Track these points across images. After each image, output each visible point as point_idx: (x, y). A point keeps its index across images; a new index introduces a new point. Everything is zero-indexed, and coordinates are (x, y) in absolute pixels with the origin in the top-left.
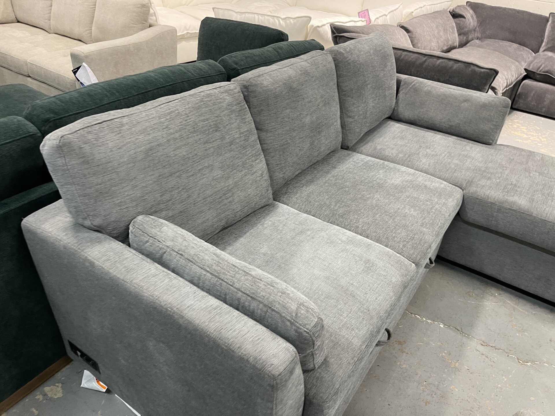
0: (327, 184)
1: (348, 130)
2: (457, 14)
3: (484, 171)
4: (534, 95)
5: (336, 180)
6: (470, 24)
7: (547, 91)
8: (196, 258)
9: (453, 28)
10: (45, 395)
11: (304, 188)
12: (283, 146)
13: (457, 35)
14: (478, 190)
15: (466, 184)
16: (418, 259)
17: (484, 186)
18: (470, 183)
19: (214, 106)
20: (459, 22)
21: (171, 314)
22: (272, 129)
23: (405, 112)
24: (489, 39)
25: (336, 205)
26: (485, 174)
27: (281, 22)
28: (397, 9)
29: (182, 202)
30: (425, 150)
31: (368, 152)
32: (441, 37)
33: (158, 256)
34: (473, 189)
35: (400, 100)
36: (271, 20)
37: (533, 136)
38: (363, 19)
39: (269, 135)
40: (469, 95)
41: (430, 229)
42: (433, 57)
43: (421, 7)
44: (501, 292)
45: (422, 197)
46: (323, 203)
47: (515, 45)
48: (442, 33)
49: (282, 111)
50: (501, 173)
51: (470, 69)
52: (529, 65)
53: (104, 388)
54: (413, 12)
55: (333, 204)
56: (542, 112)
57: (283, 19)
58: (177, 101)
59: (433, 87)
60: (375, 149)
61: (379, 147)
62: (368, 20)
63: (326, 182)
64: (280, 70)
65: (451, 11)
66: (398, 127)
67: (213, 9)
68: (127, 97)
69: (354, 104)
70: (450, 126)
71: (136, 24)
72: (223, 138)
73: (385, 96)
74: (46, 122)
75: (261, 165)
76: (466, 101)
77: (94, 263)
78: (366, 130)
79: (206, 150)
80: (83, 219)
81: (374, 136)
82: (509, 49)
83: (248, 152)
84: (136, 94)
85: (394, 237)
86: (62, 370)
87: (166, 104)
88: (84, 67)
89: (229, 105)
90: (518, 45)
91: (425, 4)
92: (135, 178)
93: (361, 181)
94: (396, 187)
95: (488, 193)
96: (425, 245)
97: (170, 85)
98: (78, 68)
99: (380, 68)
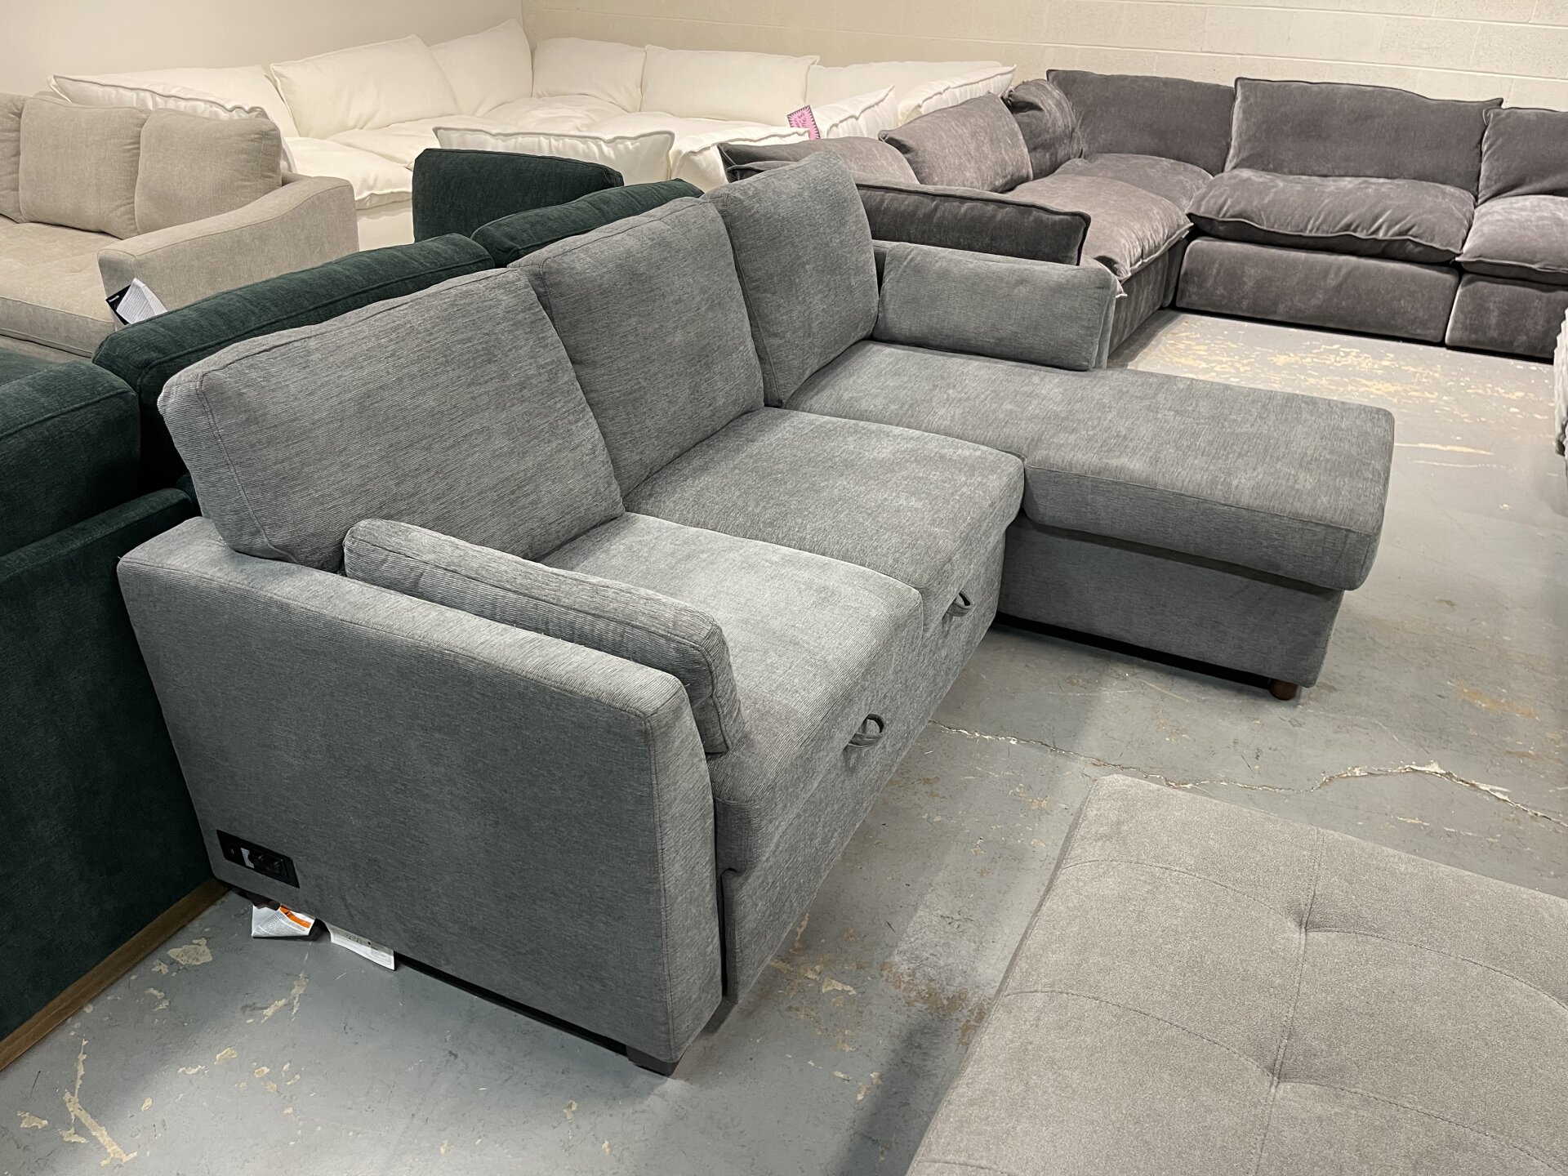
0: (737, 471)
1: (775, 364)
2: (1019, 102)
3: (1066, 418)
4: (1218, 273)
5: (755, 462)
6: (1054, 124)
7: (1246, 259)
8: (484, 573)
9: (1013, 135)
10: (173, 963)
11: (689, 481)
12: (630, 393)
13: (1026, 150)
14: (1052, 454)
15: (1028, 446)
16: (925, 581)
17: (1062, 445)
18: (1036, 442)
19: (479, 315)
20: (1026, 120)
21: (452, 659)
22: (603, 359)
23: (902, 321)
24: (1106, 155)
25: (757, 506)
26: (1066, 423)
27: (605, 148)
28: (882, 101)
29: (439, 499)
30: (945, 392)
31: (824, 406)
32: (986, 157)
33: (407, 584)
34: (1040, 454)
35: (888, 294)
36: (580, 146)
37: (1221, 362)
38: (801, 130)
39: (598, 372)
40: (1026, 270)
41: (948, 529)
42: (951, 199)
43: (940, 93)
44: (1137, 671)
45: (935, 476)
46: (730, 505)
47: (1166, 162)
48: (986, 149)
49: (621, 321)
50: (1099, 418)
51: (1031, 218)
52: (1198, 205)
53: (306, 925)
54: (919, 106)
55: (752, 503)
56: (1242, 310)
57: (608, 142)
58: (406, 306)
59: (951, 260)
60: (839, 400)
61: (846, 396)
62: (814, 132)
63: (735, 468)
64: (606, 240)
65: (1006, 96)
66: (890, 355)
67: (436, 130)
68: (294, 314)
69: (780, 306)
70: (998, 339)
71: (249, 181)
72: (504, 376)
73: (849, 287)
74: (144, 368)
75: (589, 432)
76: (1022, 282)
77: (288, 605)
78: (814, 364)
79: (473, 398)
80: (252, 534)
81: (837, 375)
82: (1151, 172)
83: (559, 405)
84: (311, 307)
85: (876, 548)
86: (203, 915)
87: (385, 313)
88: (138, 287)
89: (509, 312)
90: (1172, 161)
91: (947, 83)
92: (345, 449)
93: (810, 460)
94: (881, 463)
95: (1071, 456)
96: (938, 557)
97: (377, 288)
98: (122, 293)
99: (829, 227)
